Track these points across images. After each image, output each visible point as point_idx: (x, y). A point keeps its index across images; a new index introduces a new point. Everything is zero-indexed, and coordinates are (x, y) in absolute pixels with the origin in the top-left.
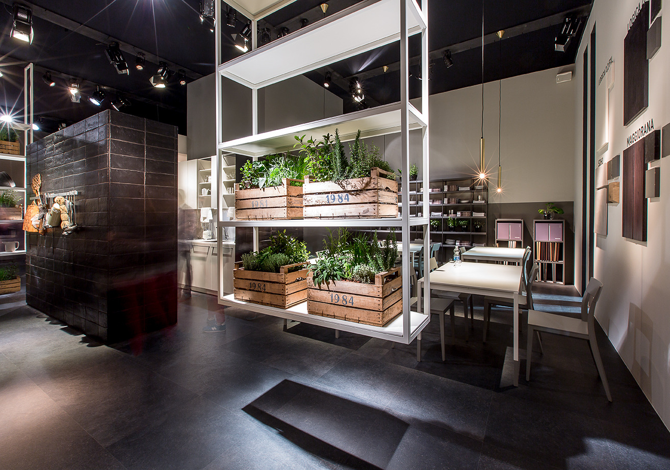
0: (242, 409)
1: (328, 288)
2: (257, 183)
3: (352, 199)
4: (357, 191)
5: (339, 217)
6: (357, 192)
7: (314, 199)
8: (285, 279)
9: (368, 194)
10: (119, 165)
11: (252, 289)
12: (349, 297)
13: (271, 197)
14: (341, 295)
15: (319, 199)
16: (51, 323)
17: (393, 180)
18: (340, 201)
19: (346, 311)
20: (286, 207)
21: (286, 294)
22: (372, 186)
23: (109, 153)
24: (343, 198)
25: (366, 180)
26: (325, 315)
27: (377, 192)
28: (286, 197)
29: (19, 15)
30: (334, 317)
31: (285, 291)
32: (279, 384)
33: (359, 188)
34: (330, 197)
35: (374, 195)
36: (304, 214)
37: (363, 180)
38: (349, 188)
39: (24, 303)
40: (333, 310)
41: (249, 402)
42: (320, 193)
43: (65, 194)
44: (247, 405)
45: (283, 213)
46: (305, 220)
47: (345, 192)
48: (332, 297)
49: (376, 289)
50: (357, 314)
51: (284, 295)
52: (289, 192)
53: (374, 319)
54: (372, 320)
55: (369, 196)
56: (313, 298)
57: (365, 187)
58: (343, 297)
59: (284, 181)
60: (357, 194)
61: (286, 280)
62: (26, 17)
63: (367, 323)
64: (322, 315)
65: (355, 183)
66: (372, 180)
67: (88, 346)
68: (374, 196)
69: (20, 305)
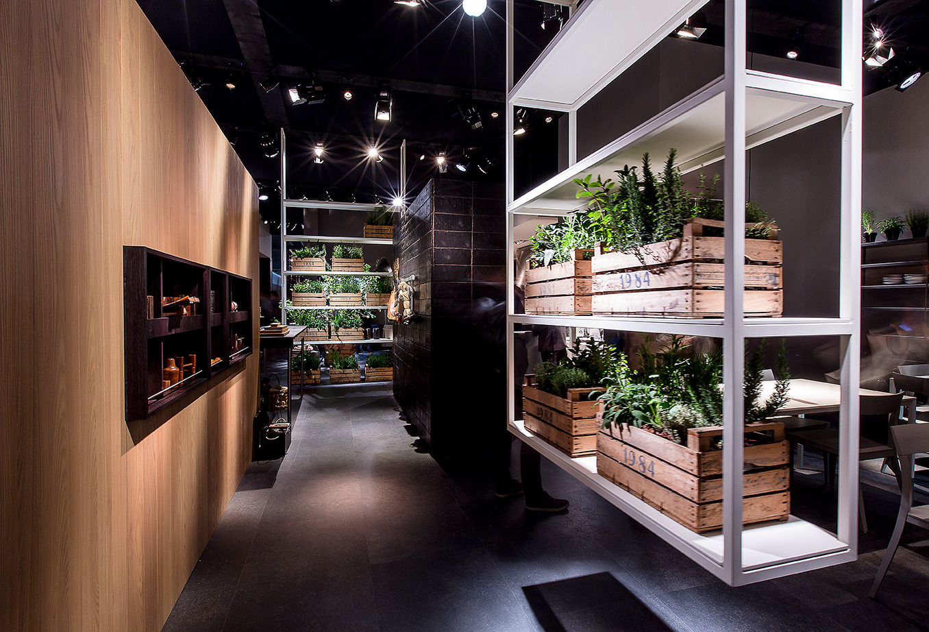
0: (523, 588)
1: (622, 437)
2: (542, 259)
3: (655, 281)
4: (662, 265)
5: (635, 313)
6: (661, 268)
7: (604, 282)
8: (572, 409)
9: (677, 270)
10: (444, 243)
11: (539, 416)
12: (648, 460)
13: (559, 279)
14: (638, 453)
15: (612, 281)
16: (400, 418)
17: (767, 238)
18: (638, 284)
19: (643, 485)
20: (573, 295)
21: (574, 434)
22: (683, 255)
23: (433, 230)
24: (642, 280)
25: (675, 243)
26: (617, 482)
27: (693, 266)
28: (573, 279)
29: (381, 94)
30: (628, 489)
31: (571, 428)
32: (593, 575)
33: (664, 261)
34: (624, 277)
35: (687, 273)
36: (593, 307)
37: (670, 243)
38: (650, 261)
39: (391, 393)
40: (627, 476)
41: (537, 582)
42: (612, 272)
43: (407, 279)
44: (533, 584)
45: (568, 304)
46: (594, 317)
47: (645, 268)
48: (626, 453)
49: (687, 455)
50: (660, 496)
51: (571, 435)
52: (578, 271)
53: (685, 514)
54: (682, 515)
55: (678, 275)
56: (603, 449)
57: (672, 259)
58: (640, 459)
59: (573, 254)
60: (662, 272)
61: (575, 411)
62: (386, 95)
63: (675, 518)
64: (614, 481)
65: (658, 251)
66: (684, 244)
67: (416, 450)
68: (687, 275)
69: (388, 395)
